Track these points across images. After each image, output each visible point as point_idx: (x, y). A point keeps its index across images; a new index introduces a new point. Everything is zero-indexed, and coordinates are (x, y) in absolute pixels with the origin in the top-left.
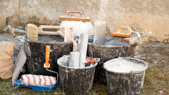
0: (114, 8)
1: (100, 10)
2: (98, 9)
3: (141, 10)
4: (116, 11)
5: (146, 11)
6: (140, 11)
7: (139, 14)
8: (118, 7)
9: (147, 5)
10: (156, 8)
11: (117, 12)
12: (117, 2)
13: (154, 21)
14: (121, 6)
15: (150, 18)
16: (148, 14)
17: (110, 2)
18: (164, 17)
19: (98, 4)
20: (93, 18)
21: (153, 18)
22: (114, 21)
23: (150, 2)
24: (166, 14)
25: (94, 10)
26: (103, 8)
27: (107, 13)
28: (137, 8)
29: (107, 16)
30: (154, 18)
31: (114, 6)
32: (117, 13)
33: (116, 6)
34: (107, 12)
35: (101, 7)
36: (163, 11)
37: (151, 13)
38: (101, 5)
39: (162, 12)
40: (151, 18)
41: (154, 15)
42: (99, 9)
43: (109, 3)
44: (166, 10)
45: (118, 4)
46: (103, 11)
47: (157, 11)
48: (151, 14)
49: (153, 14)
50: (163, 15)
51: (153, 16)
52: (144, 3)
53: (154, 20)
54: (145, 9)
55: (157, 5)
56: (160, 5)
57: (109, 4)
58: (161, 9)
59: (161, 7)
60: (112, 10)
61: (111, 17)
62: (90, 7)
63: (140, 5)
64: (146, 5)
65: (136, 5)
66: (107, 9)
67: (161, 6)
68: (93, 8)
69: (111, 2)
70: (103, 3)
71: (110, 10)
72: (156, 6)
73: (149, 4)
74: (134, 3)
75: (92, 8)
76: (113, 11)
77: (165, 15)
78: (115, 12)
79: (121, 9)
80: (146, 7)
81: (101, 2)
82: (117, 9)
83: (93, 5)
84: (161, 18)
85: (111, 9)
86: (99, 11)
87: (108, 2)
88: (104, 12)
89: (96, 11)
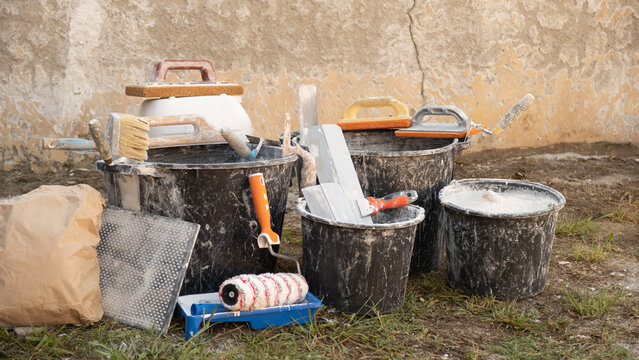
0: (124, 59)
1: (66, 71)
2: (56, 66)
3: (226, 60)
4: (135, 68)
5: (247, 59)
6: (223, 63)
7: (222, 72)
8: (140, 55)
9: (250, 42)
10: (280, 47)
11: (138, 72)
12: (134, 39)
13: (274, 90)
14: (152, 50)
15: (263, 82)
16: (255, 69)
17: (107, 38)
18: (308, 77)
19: (56, 50)
20: (37, 105)
21: (271, 83)
22: (129, 107)
23: (259, 30)
24: (316, 67)
25: (42, 74)
26: (81, 63)
27: (96, 78)
28: (212, 54)
29: (100, 91)
30: (276, 80)
31: (126, 51)
32: (138, 76)
33: (133, 53)
34: (99, 76)
35: (72, 61)
36: (303, 56)
37: (262, 66)
38: (72, 51)
39: (299, 59)
40: (266, 81)
41: (277, 71)
42: (64, 68)
43: (102, 41)
44: (314, 53)
45: (139, 43)
46: (81, 72)
47: (283, 59)
48: (264, 70)
49: (271, 67)
50: (304, 70)
51: (271, 76)
52: (239, 33)
53: (278, 87)
54: (244, 55)
55: (282, 37)
56: (291, 37)
57: (102, 45)
58: (298, 49)
59: (297, 43)
60: (117, 68)
61: (114, 92)
62: (25, 63)
63: (223, 43)
64: (244, 42)
65: (209, 43)
66: (97, 64)
67: (295, 39)
68: (38, 66)
69: (113, 38)
70: (78, 44)
71: (111, 68)
72: (279, 41)
73: (255, 36)
74: (203, 37)
75: (31, 66)
76: (122, 71)
77: (310, 70)
78: (130, 74)
79: (153, 60)
80: (247, 48)
81: (72, 41)
82: (138, 63)
83: (36, 54)
84: (298, 78)
85: (114, 65)
86: (64, 75)
87: (100, 39)
88: (87, 76)
89: (51, 75)
